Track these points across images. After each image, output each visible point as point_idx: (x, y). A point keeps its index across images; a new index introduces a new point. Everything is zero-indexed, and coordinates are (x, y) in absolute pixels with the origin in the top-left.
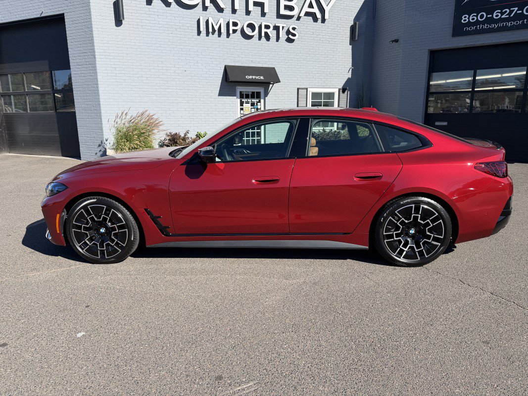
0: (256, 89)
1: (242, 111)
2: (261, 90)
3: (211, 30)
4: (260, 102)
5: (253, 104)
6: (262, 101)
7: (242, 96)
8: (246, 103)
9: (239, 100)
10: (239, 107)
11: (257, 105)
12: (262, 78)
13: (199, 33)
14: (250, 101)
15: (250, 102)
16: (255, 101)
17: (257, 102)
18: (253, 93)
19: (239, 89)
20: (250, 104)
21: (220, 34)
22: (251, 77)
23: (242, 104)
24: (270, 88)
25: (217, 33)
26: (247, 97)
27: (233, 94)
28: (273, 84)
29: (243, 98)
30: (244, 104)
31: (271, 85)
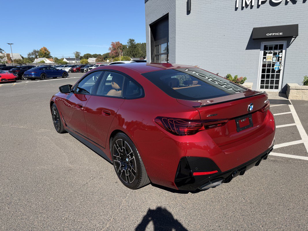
0: (278, 43)
1: (265, 60)
2: (284, 43)
3: (244, 5)
4: (282, 52)
5: (275, 54)
6: (284, 51)
7: (266, 48)
8: (269, 53)
9: (263, 52)
10: (262, 56)
11: (279, 54)
12: (281, 34)
13: (236, 9)
14: (273, 51)
15: (273, 53)
16: (277, 51)
17: (279, 52)
18: (276, 46)
19: (263, 44)
20: (272, 54)
21: (252, 7)
22: (271, 34)
23: (265, 54)
24: (291, 42)
25: (249, 6)
26: (271, 48)
27: (258, 48)
28: (295, 37)
29: (267, 50)
30: (267, 55)
31: (293, 39)
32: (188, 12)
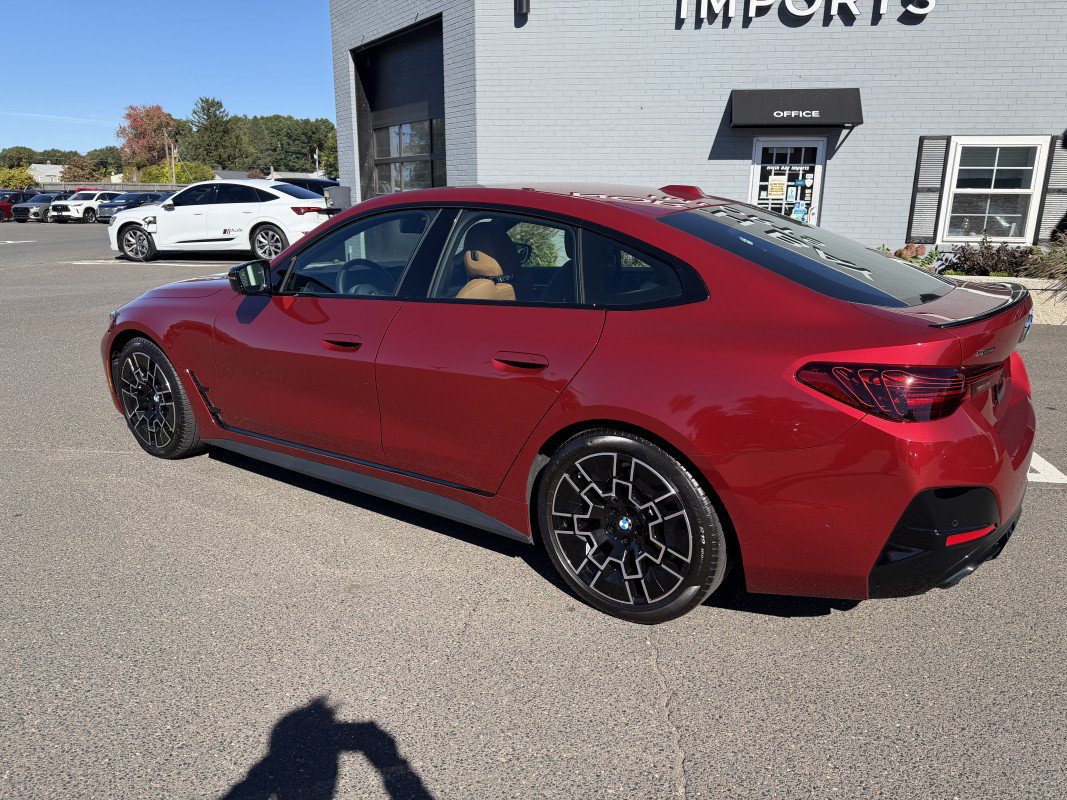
0: (804, 142)
1: (763, 194)
2: (819, 143)
3: (704, 14)
4: (812, 170)
5: (793, 177)
6: (818, 168)
7: (767, 157)
8: (775, 174)
9: (758, 168)
10: (757, 183)
11: (804, 178)
12: (815, 114)
13: (679, 23)
14: (787, 168)
15: (787, 172)
16: (800, 168)
17: (805, 172)
18: (797, 150)
19: (760, 143)
20: (785, 178)
21: (727, 21)
22: (786, 114)
23: (765, 176)
24: (839, 142)
25: (720, 19)
26: (781, 159)
27: (745, 155)
28: (851, 129)
29: (770, 162)
30: (772, 178)
31: (845, 132)
32: (521, 18)
